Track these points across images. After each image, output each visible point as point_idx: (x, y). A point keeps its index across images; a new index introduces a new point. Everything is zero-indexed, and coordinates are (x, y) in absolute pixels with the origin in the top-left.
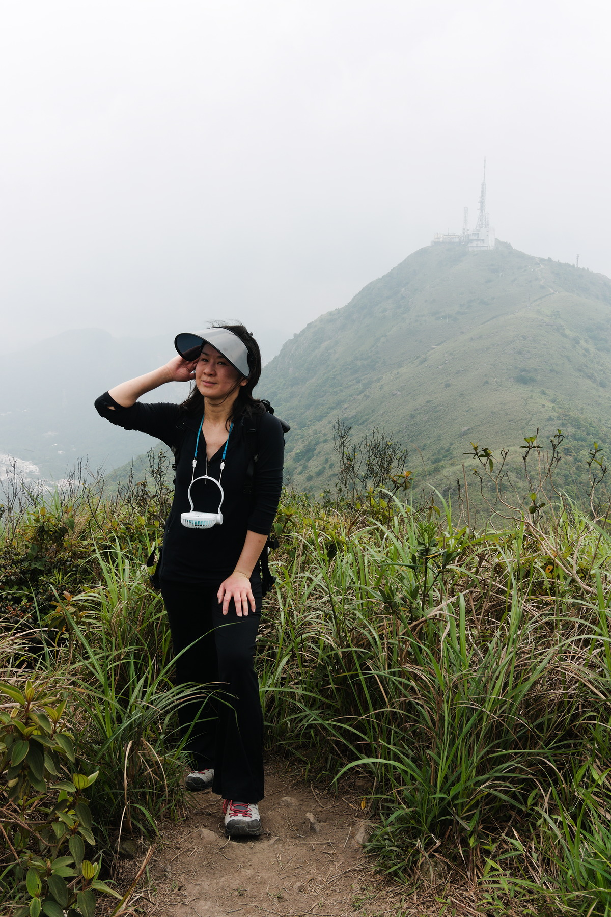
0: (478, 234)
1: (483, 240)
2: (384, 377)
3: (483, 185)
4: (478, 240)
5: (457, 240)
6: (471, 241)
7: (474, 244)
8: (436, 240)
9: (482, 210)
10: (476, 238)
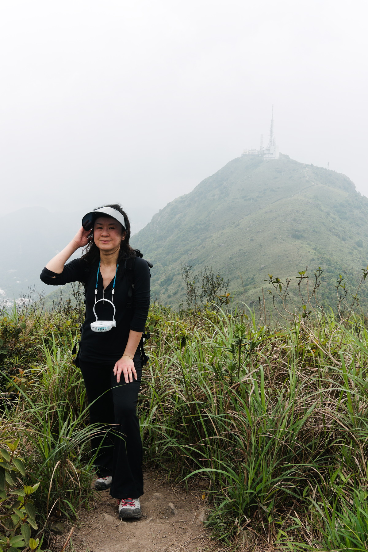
0: (269, 150)
1: (272, 153)
2: (214, 235)
3: (272, 120)
4: (269, 153)
5: (257, 153)
6: (265, 154)
7: (267, 156)
8: (245, 153)
9: (271, 135)
10: (268, 152)
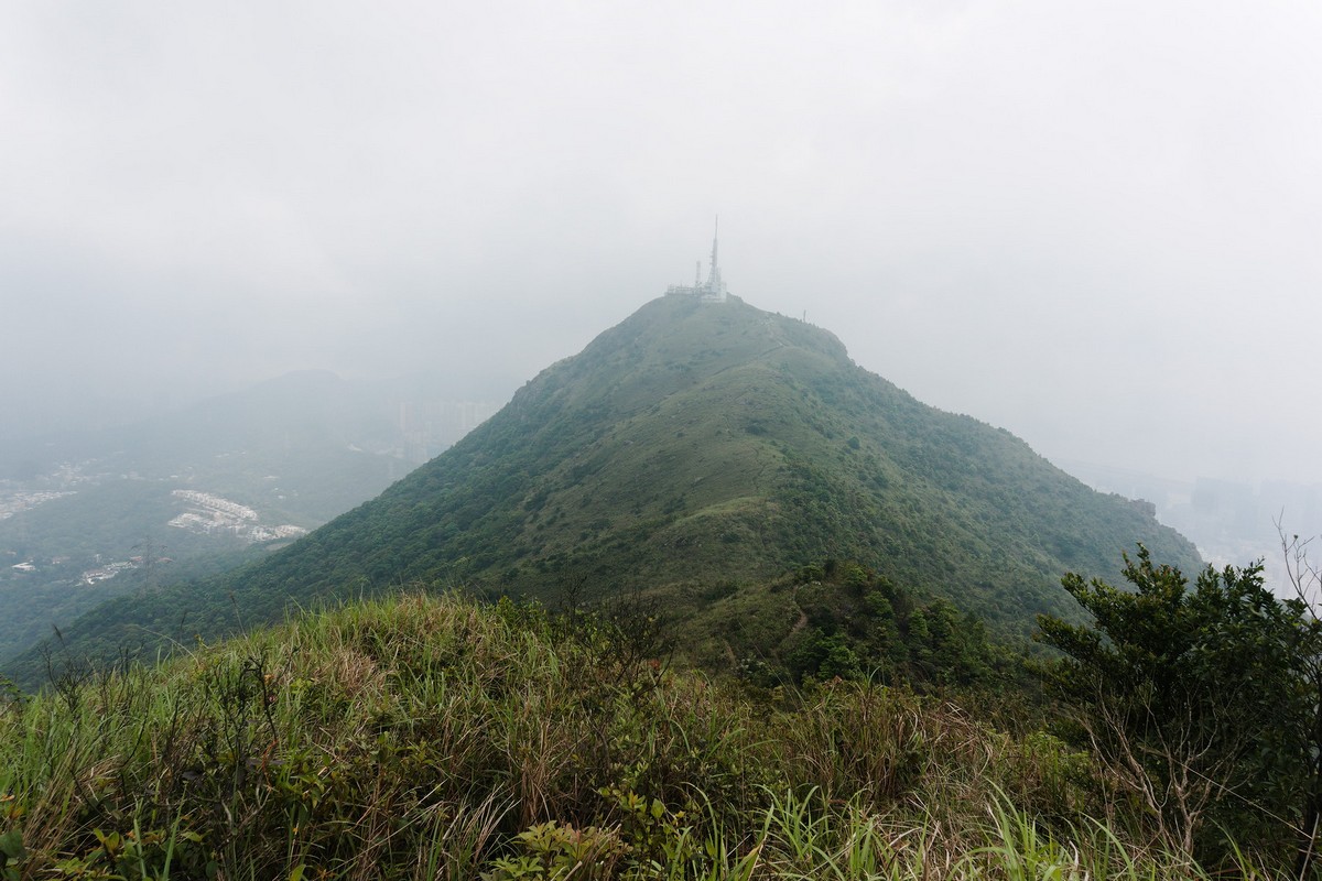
0: (710, 287)
1: (715, 293)
2: (617, 426)
3: (715, 241)
4: (710, 293)
5: (690, 292)
6: (704, 293)
7: (706, 296)
9: (714, 264)
10: (708, 291)
